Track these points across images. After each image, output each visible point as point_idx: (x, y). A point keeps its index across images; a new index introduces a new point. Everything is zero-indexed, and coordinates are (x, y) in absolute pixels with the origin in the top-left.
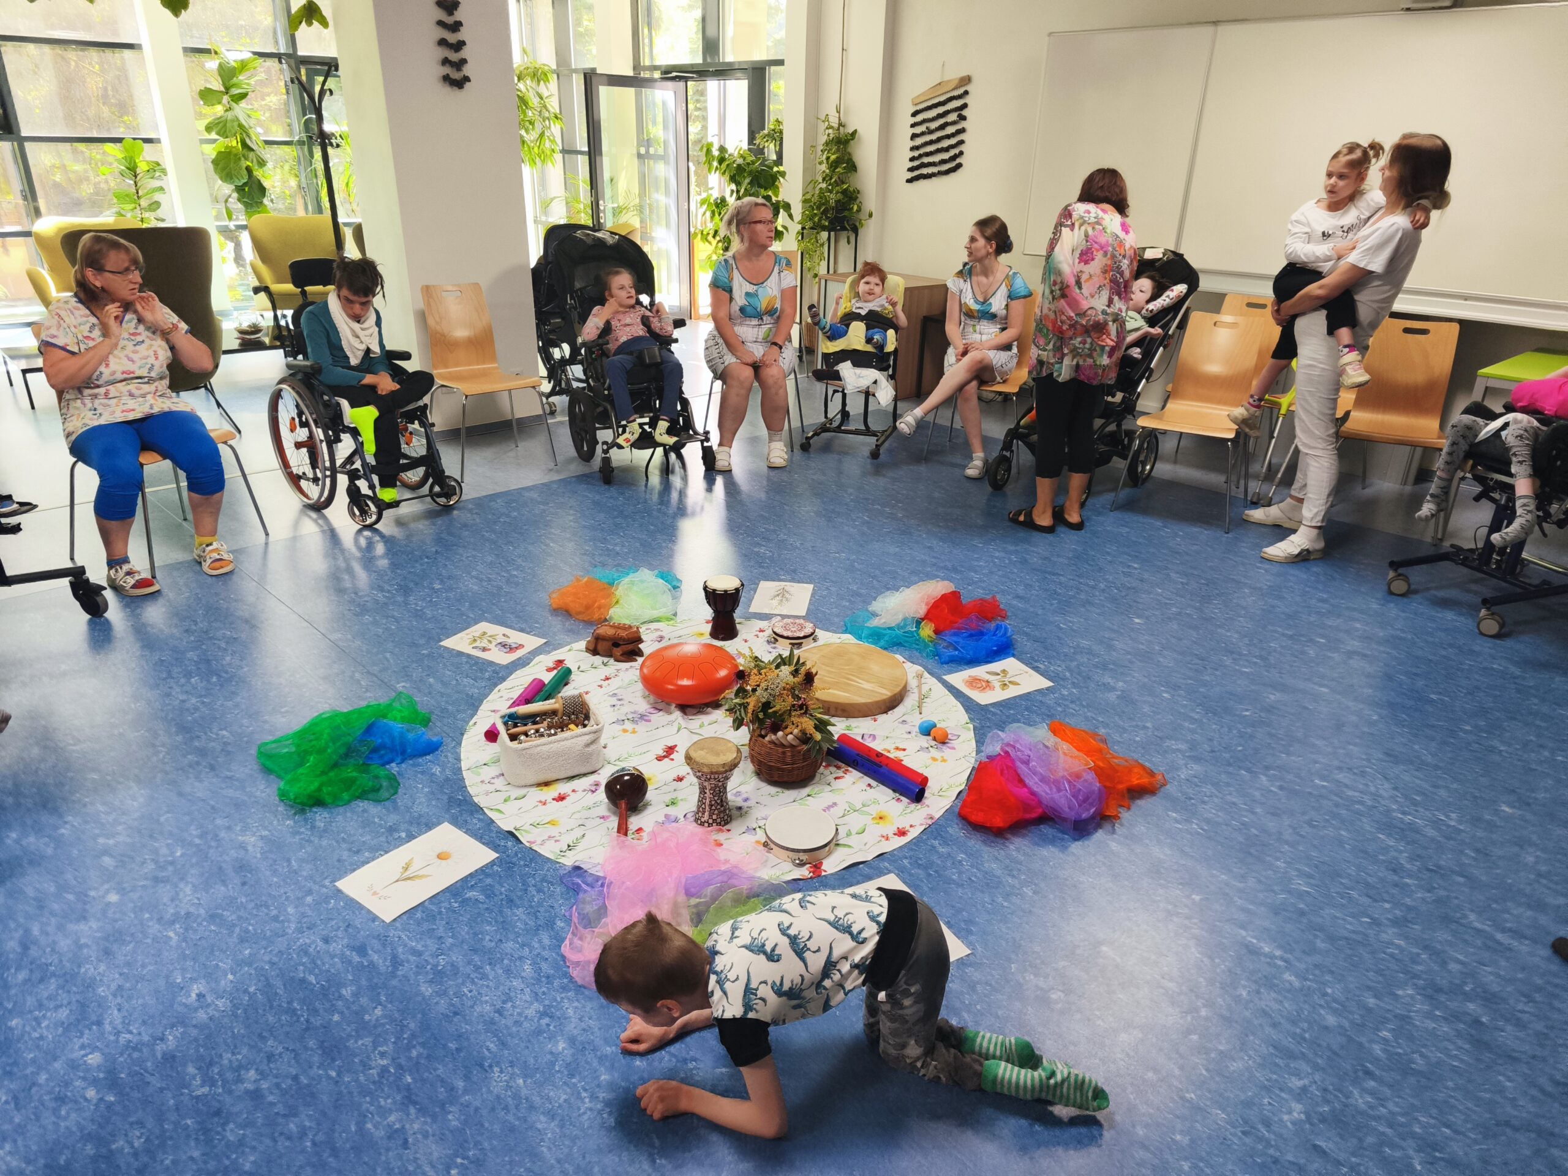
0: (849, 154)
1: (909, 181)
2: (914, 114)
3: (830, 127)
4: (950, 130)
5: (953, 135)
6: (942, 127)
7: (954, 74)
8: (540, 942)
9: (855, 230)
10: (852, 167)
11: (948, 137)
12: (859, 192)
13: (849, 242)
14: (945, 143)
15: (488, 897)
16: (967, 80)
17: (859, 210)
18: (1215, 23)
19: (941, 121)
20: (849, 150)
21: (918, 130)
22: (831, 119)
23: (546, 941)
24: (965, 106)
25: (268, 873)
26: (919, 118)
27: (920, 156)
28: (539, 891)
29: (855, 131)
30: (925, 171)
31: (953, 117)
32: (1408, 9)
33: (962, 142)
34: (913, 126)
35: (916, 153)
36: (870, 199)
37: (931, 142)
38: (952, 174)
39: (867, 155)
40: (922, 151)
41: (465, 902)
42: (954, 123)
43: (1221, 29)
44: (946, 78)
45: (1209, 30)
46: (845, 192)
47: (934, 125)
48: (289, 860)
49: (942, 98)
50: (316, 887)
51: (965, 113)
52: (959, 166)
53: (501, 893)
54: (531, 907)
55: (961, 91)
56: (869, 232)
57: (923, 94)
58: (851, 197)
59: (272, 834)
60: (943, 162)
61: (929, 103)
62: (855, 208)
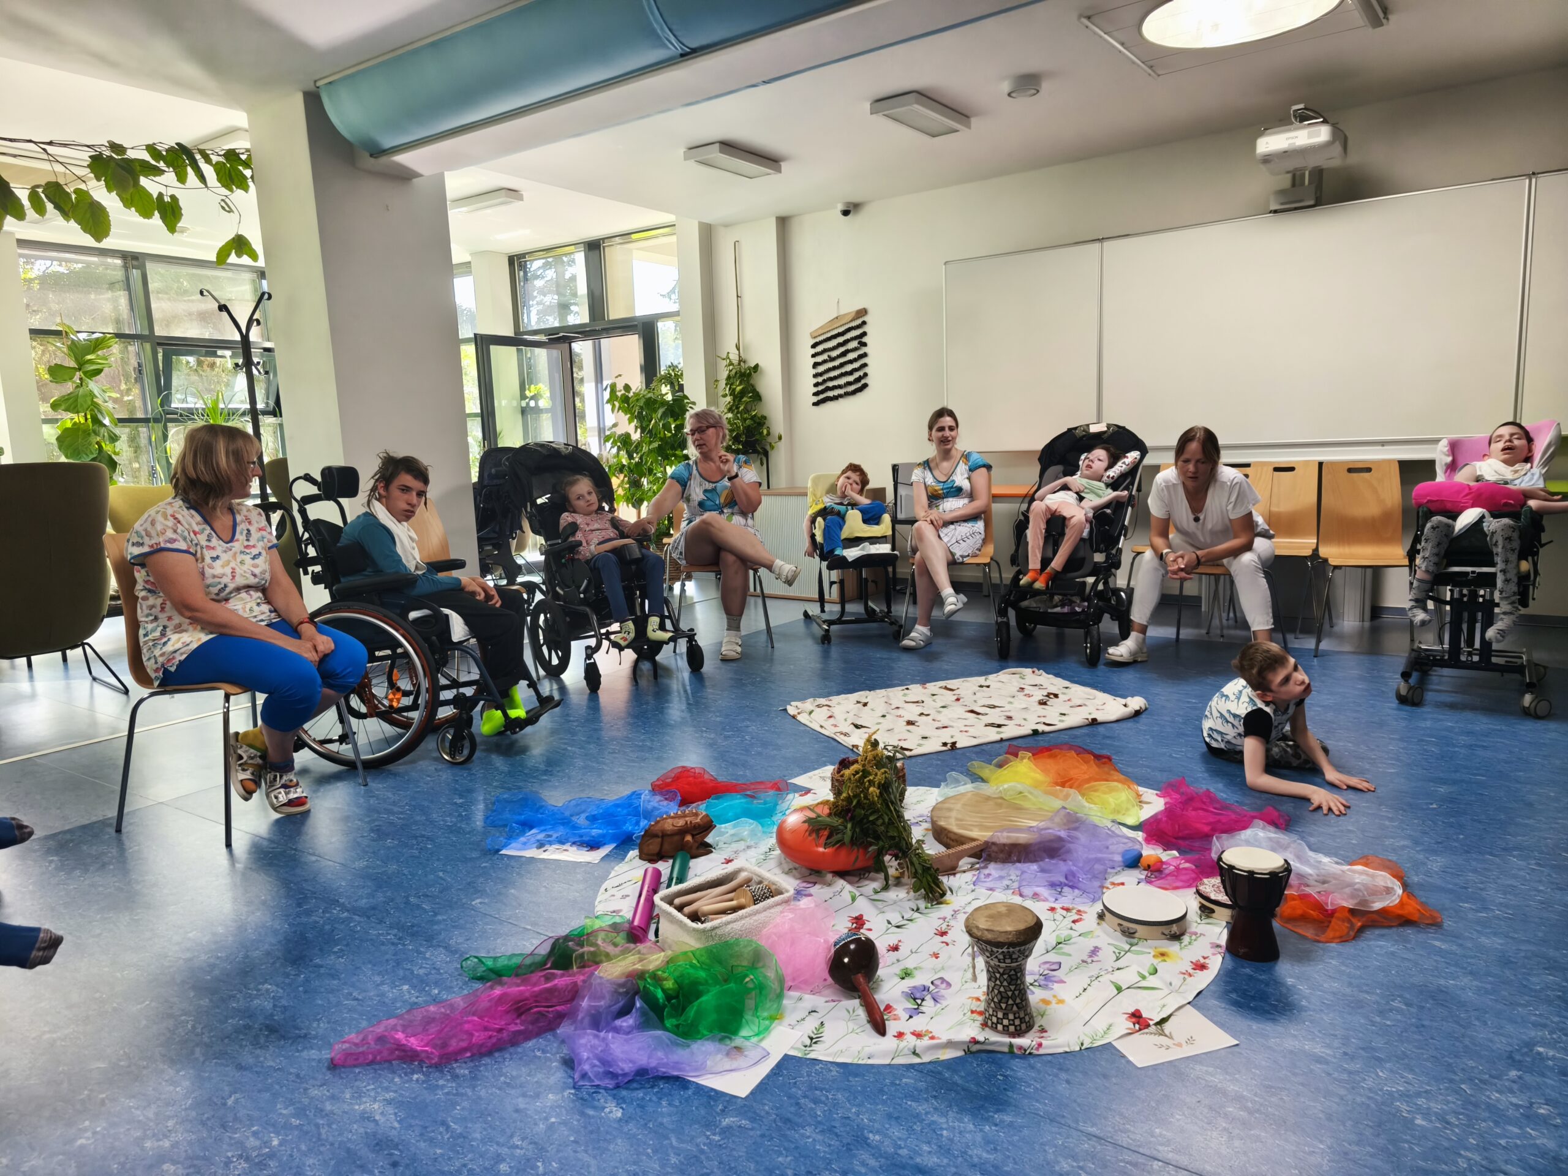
0: (753, 386)
1: (815, 404)
2: (814, 346)
3: (731, 364)
4: (852, 356)
5: (855, 360)
6: (844, 354)
7: (850, 307)
8: (864, 1164)
9: (766, 454)
10: (757, 397)
11: (851, 362)
12: (765, 418)
13: (762, 464)
14: (849, 368)
15: (752, 1120)
16: (863, 312)
17: (769, 434)
18: (1101, 240)
19: (842, 349)
20: (752, 382)
21: (819, 359)
22: (731, 356)
23: (872, 1162)
24: (864, 334)
25: (422, 1145)
26: (819, 348)
27: (824, 381)
28: (816, 1101)
29: (757, 366)
30: (830, 394)
31: (854, 344)
32: (1275, 212)
33: (865, 365)
34: (813, 356)
35: (820, 379)
36: (777, 423)
37: (834, 368)
38: (859, 395)
39: (771, 385)
40: (825, 377)
41: (726, 1131)
42: (855, 349)
43: (1106, 244)
44: (842, 312)
45: (1097, 245)
46: (753, 418)
47: (834, 354)
48: (444, 1123)
49: (841, 330)
50: (504, 1151)
51: (864, 340)
52: (865, 386)
53: (767, 1113)
54: (820, 1123)
55: (859, 322)
56: (780, 457)
57: (821, 328)
58: (760, 422)
59: (401, 1095)
60: (849, 384)
61: (829, 335)
62: (765, 432)
